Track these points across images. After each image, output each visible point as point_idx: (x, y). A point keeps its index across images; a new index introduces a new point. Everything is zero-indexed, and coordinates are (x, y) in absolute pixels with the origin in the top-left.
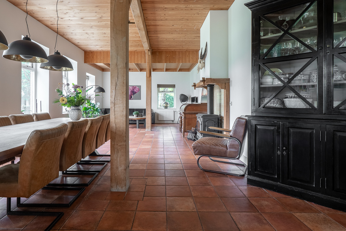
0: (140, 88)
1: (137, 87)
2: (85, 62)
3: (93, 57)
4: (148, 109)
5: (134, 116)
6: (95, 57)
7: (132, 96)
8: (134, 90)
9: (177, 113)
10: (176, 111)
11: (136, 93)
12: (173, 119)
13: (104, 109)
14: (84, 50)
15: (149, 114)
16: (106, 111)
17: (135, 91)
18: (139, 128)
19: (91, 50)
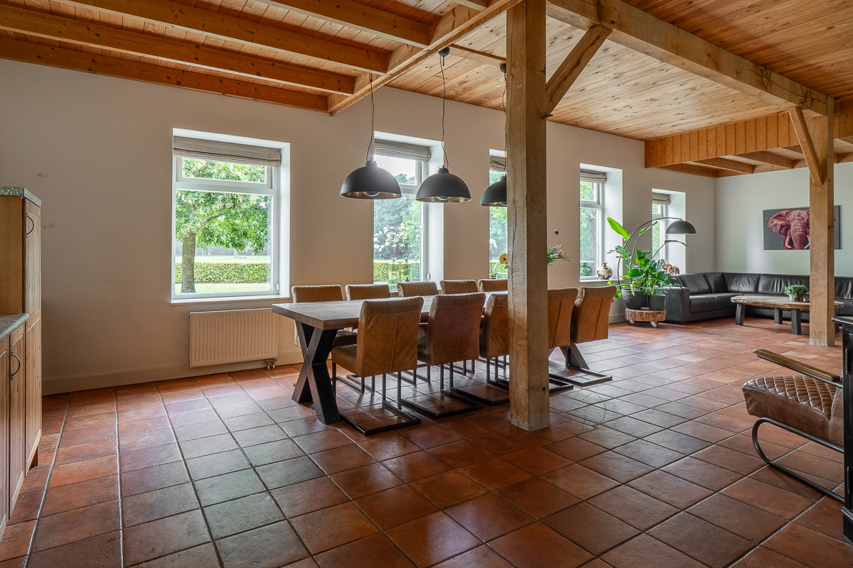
0: (837, 215)
2: (647, 165)
3: (664, 151)
4: (817, 280)
5: (788, 296)
6: (668, 149)
7: (806, 238)
13: (717, 276)
14: (641, 140)
15: (820, 294)
16: (724, 280)
19: (658, 136)
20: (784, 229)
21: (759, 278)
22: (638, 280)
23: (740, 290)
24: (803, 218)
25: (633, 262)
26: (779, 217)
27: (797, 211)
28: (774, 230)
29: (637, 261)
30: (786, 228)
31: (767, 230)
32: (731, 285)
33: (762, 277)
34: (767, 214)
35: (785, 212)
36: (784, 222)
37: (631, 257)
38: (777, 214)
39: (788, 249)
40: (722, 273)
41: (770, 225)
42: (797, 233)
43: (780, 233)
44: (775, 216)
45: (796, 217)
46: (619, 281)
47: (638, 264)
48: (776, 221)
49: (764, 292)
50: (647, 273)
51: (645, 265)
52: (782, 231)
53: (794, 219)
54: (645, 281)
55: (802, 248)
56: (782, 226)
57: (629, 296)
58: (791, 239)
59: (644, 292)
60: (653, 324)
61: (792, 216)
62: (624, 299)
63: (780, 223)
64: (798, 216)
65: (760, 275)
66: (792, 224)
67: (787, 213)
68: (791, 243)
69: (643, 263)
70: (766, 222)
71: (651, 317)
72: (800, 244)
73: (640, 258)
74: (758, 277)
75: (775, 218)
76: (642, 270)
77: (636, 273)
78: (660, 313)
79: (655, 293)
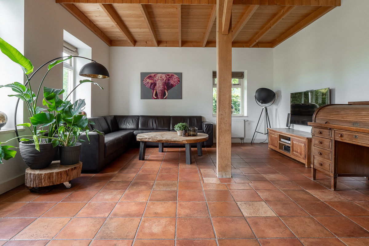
0: (180, 78)
1: (176, 76)
5: (177, 133)
7: (165, 92)
8: (169, 80)
9: (249, 124)
10: (248, 121)
11: (172, 86)
12: (243, 136)
13: (112, 118)
16: (116, 121)
17: (172, 82)
18: (191, 163)
20: (153, 85)
21: (139, 119)
22: (45, 128)
23: (127, 127)
24: (163, 79)
25: (38, 103)
26: (150, 77)
27: (160, 74)
28: (147, 86)
29: (44, 102)
30: (154, 85)
31: (143, 86)
32: (121, 124)
33: (140, 118)
34: (143, 75)
35: (153, 75)
36: (152, 81)
37: (35, 98)
38: (149, 75)
39: (155, 99)
40: (114, 116)
41: (145, 82)
42: (160, 89)
43: (150, 88)
44: (147, 76)
45: (160, 78)
46: (16, 131)
47: (45, 107)
48: (148, 80)
49: (143, 128)
50: (59, 118)
51: (57, 107)
52: (152, 87)
53: (158, 79)
54: (56, 128)
55: (162, 98)
56: (152, 84)
57: (31, 152)
58: (156, 92)
59: (54, 143)
60: (67, 184)
61: (157, 78)
62: (23, 156)
63: (151, 81)
64: (161, 77)
65: (139, 116)
66: (157, 83)
67: (154, 75)
68: (156, 95)
69: (54, 104)
70: (142, 80)
71: (64, 176)
72: (161, 95)
73: (48, 99)
74: (138, 117)
75: (148, 78)
76: (51, 115)
77: (43, 119)
78: (75, 168)
79: (69, 142)
